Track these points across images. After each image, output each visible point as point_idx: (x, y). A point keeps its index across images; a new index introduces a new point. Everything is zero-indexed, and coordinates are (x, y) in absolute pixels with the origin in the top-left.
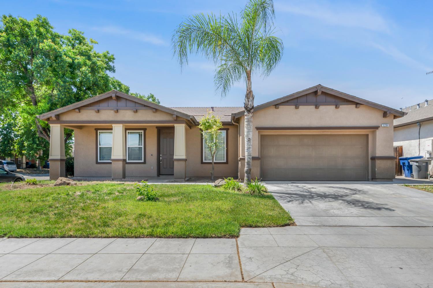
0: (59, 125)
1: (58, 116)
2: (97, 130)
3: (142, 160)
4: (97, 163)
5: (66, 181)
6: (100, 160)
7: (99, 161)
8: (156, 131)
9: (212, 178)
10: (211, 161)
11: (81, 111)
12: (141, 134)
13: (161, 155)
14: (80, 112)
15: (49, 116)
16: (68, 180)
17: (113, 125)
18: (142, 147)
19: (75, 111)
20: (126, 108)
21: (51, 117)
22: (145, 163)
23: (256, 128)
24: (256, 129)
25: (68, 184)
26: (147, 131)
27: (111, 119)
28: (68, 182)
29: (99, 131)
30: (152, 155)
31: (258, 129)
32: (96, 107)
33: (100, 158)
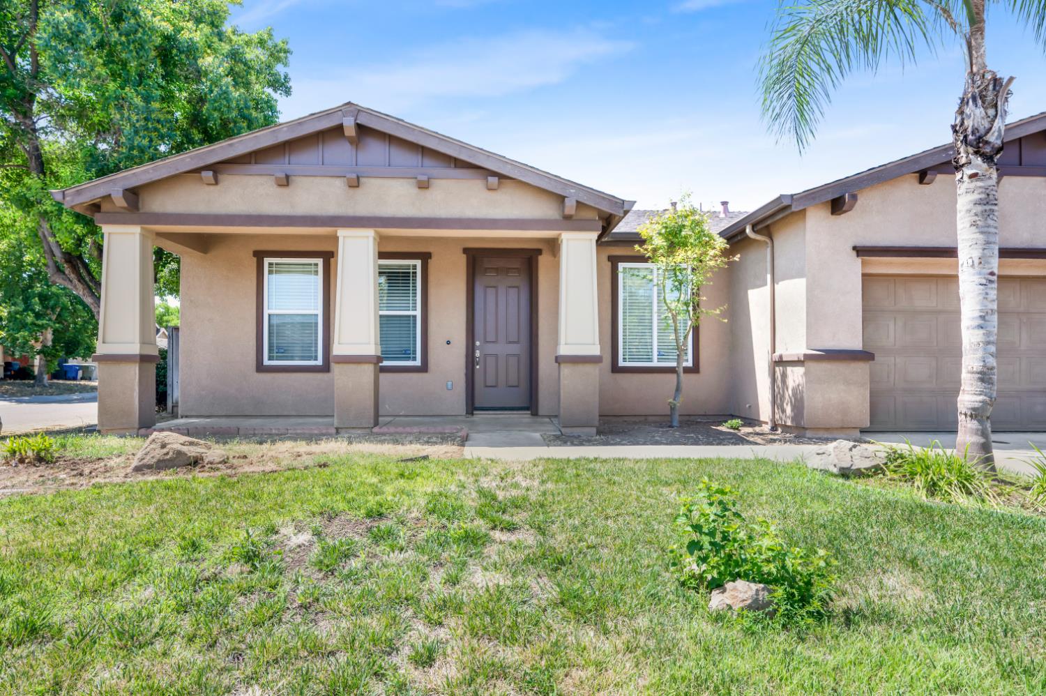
0: (137, 229)
1: (134, 194)
2: (260, 255)
3: (414, 359)
4: (260, 368)
5: (185, 449)
6: (270, 358)
7: (266, 362)
8: (462, 260)
9: (675, 423)
10: (674, 364)
11: (220, 177)
12: (411, 271)
13: (478, 343)
14: (217, 183)
15: (102, 192)
16: (191, 444)
17: (342, 233)
18: (415, 317)
19: (201, 179)
20: (390, 172)
21: (108, 197)
22: (424, 368)
23: (855, 248)
24: (854, 253)
25: (195, 462)
26: (432, 263)
27: (332, 209)
28: (192, 451)
29: (267, 261)
30: (448, 343)
31: (860, 251)
32: (278, 167)
33: (270, 350)
